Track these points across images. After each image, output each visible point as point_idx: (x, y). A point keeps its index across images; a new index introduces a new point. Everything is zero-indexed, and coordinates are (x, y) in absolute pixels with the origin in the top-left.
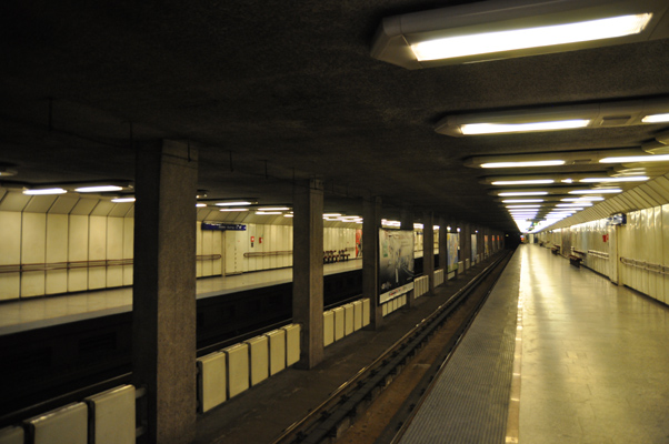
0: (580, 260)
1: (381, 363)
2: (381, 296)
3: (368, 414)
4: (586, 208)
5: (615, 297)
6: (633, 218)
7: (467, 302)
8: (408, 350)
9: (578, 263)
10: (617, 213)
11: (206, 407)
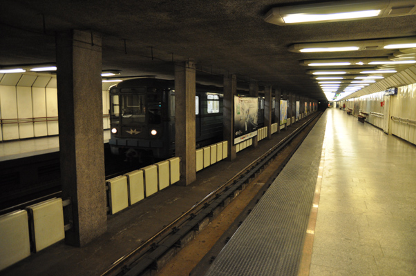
0: (365, 118)
1: (232, 182)
2: (235, 139)
3: (222, 215)
4: (371, 84)
5: (386, 142)
6: (402, 91)
7: (292, 144)
8: (250, 174)
9: (363, 120)
10: (392, 87)
11: (114, 211)
